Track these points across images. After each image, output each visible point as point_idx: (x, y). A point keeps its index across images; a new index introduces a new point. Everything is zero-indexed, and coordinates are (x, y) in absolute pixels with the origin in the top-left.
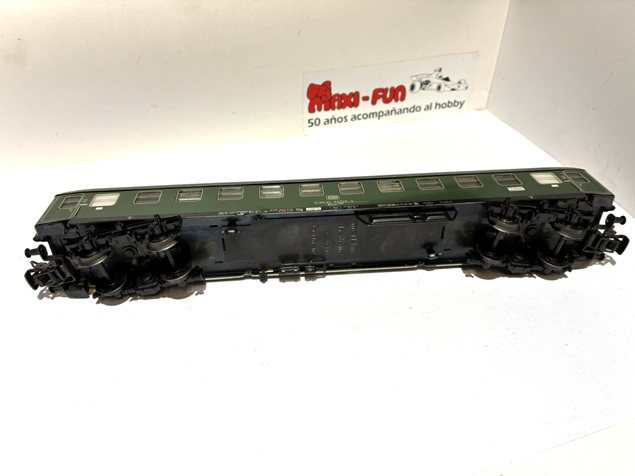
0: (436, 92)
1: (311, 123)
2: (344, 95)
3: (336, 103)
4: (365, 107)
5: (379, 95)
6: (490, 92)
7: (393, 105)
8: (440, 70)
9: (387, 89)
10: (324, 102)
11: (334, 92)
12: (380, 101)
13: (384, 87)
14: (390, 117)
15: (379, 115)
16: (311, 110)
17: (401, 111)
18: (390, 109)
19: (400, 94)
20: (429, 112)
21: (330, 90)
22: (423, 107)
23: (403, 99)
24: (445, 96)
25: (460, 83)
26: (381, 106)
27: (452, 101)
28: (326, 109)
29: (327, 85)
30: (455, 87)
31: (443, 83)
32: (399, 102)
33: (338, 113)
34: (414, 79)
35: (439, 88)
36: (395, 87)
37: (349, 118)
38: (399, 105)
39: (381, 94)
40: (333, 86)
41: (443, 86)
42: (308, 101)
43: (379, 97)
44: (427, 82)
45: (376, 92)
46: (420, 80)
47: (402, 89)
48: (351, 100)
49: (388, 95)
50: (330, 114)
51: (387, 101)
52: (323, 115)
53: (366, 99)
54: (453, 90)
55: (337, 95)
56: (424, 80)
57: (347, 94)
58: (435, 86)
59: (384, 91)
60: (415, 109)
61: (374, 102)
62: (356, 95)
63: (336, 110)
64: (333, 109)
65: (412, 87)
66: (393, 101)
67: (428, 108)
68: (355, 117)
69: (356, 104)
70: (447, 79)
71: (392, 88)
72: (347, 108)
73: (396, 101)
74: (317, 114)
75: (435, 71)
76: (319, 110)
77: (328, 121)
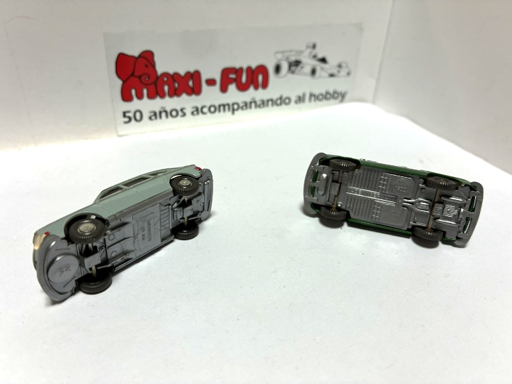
0: (309, 78)
1: (129, 118)
2: (176, 75)
3: (166, 88)
4: (210, 95)
5: (230, 77)
6: (378, 80)
7: (251, 93)
8: (314, 46)
9: (241, 69)
10: (146, 85)
11: (160, 69)
12: (232, 88)
13: (237, 66)
14: (249, 110)
15: (233, 108)
16: (126, 97)
17: (264, 103)
18: (248, 100)
19: (260, 78)
20: (301, 105)
21: (153, 65)
22: (294, 99)
23: (265, 85)
24: (322, 84)
25: (340, 66)
26: (233, 94)
27: (331, 91)
28: (151, 97)
29: (147, 57)
30: (335, 71)
31: (319, 66)
32: (260, 90)
33: (170, 103)
34: (279, 56)
35: (313, 72)
36: (254, 66)
37: (188, 111)
38: (260, 94)
39: (233, 76)
40: (156, 59)
41: (318, 69)
42: (120, 82)
43: (231, 81)
44: (297, 63)
45: (226, 72)
46: (287, 59)
47: (262, 69)
48: (188, 84)
49: (244, 79)
50: (157, 104)
51: (242, 88)
52: (147, 105)
53: (211, 82)
54: (332, 75)
55: (165, 74)
56: (293, 59)
57: (182, 73)
58: (308, 69)
59: (238, 72)
60: (282, 101)
61: (224, 89)
62: (196, 76)
63: (167, 98)
64: (162, 96)
65: (278, 69)
66: (252, 89)
67: (300, 99)
68: (197, 111)
69: (196, 90)
70: (323, 60)
71: (249, 69)
72: (184, 96)
73: (256, 88)
74: (136, 104)
75: (308, 47)
76: (140, 97)
77: (155, 115)
